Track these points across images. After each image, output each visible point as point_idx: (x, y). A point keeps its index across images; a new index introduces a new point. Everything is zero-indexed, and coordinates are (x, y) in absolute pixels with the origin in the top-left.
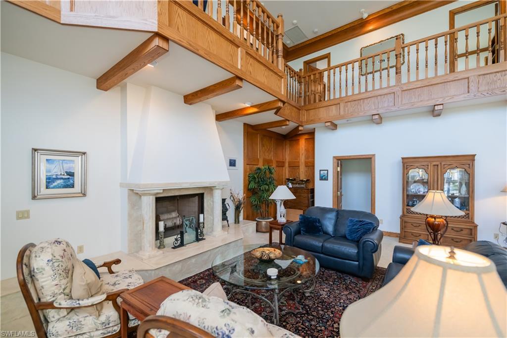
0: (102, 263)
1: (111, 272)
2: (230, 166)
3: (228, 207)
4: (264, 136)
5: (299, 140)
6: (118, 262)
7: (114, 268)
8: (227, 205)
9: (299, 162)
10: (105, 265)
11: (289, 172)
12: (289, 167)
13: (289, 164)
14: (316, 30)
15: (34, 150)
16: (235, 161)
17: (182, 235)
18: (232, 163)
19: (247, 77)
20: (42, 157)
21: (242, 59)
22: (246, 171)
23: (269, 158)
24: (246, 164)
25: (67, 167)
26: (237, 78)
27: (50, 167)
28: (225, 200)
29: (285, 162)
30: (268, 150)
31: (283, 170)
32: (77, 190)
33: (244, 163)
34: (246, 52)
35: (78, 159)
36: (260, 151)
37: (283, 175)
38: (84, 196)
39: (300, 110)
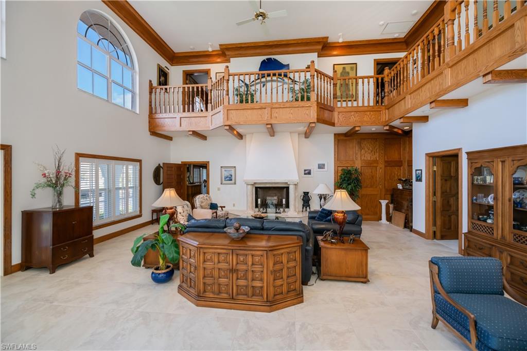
0: (220, 206)
1: (222, 210)
2: (318, 168)
4: (361, 139)
6: (224, 207)
7: (223, 208)
8: (310, 197)
14: (415, 12)
15: (221, 167)
16: (324, 165)
17: (266, 208)
18: (321, 166)
19: (273, 122)
20: (223, 170)
21: (267, 114)
22: (336, 172)
23: (372, 159)
24: (337, 167)
25: (230, 173)
26: (267, 124)
27: (226, 173)
28: (308, 193)
29: (405, 161)
30: (370, 151)
31: (401, 170)
32: (233, 182)
33: (335, 166)
34: (271, 108)
35: (233, 170)
36: (356, 154)
37: (400, 175)
38: (235, 184)
39: (380, 111)
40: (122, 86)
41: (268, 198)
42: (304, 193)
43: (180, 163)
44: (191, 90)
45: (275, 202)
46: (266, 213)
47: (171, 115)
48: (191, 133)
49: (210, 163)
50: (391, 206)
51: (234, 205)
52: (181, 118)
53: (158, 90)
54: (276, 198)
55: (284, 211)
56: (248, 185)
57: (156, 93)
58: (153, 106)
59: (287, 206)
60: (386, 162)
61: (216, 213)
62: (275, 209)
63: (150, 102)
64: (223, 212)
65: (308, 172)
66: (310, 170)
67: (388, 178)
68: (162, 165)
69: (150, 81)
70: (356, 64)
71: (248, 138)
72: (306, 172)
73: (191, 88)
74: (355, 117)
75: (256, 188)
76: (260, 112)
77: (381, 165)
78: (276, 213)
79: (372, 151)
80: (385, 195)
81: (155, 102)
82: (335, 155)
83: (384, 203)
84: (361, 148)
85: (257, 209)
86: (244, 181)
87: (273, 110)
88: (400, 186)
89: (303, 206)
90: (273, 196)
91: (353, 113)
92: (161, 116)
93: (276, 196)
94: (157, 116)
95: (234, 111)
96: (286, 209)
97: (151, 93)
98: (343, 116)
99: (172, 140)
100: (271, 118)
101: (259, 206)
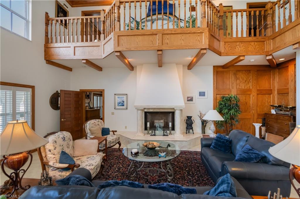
0: (112, 130)
1: (114, 134)
2: (200, 96)
3: (193, 122)
4: (237, 71)
5: (288, 66)
6: (116, 131)
8: (193, 120)
9: (288, 89)
10: (113, 131)
11: (278, 99)
12: (278, 94)
13: (278, 92)
15: (115, 94)
16: (204, 93)
17: (155, 130)
18: (202, 94)
19: (163, 48)
20: (116, 97)
21: (158, 40)
22: (215, 99)
23: (246, 88)
24: (216, 94)
25: (122, 99)
26: (158, 50)
27: (118, 99)
28: (191, 117)
29: (274, 90)
30: (244, 81)
31: (270, 97)
32: (125, 107)
33: (214, 94)
34: (162, 34)
35: (125, 97)
36: (233, 84)
37: (270, 102)
38: (127, 109)
39: (264, 41)
40: (9, 10)
41: (156, 121)
42: (188, 117)
43: (79, 91)
44: (85, 21)
45: (162, 125)
46: (155, 135)
47: (66, 44)
48: (85, 61)
49: (105, 90)
50: (263, 129)
51: (126, 127)
52: (75, 47)
53: (54, 22)
54: (162, 121)
55: (170, 134)
56: (138, 110)
57: (52, 24)
58: (49, 36)
59: (173, 129)
60: (258, 90)
61: (106, 140)
62: (163, 131)
63: (47, 33)
64: (115, 137)
65: (190, 99)
66: (193, 97)
67: (260, 104)
68: (59, 92)
69: (47, 13)
70: (232, 6)
71: (138, 68)
72: (189, 99)
73: (85, 20)
74: (240, 47)
75: (146, 113)
76: (151, 38)
77: (254, 93)
78: (164, 135)
79: (246, 81)
80: (257, 118)
81: (51, 33)
82: (214, 84)
83: (257, 126)
84: (237, 79)
85: (146, 131)
86: (135, 106)
87: (164, 36)
88: (273, 112)
89: (187, 128)
90: (160, 120)
91: (238, 43)
92: (56, 45)
93: (162, 119)
94: (52, 45)
95: (125, 37)
96: (172, 131)
97: (47, 24)
98: (229, 45)
99: (71, 71)
100: (162, 44)
101: (148, 128)
